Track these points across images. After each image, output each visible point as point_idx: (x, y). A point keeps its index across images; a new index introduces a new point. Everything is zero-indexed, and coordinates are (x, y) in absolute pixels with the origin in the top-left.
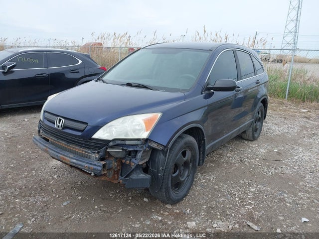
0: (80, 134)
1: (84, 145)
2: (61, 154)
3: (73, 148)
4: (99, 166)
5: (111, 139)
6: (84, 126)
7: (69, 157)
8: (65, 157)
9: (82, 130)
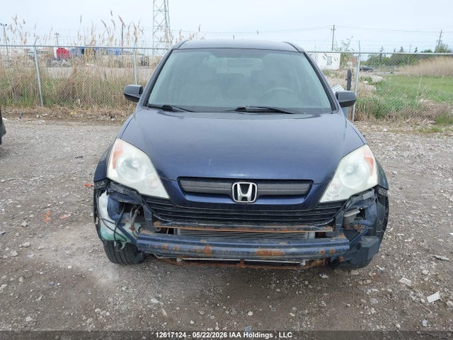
0: (301, 201)
1: (301, 219)
2: (257, 247)
3: (275, 229)
4: (345, 244)
5: (347, 197)
6: (306, 186)
7: (280, 247)
8: (269, 250)
9: (303, 193)
